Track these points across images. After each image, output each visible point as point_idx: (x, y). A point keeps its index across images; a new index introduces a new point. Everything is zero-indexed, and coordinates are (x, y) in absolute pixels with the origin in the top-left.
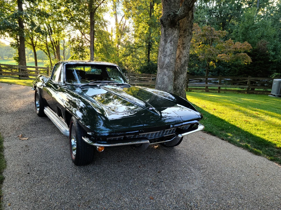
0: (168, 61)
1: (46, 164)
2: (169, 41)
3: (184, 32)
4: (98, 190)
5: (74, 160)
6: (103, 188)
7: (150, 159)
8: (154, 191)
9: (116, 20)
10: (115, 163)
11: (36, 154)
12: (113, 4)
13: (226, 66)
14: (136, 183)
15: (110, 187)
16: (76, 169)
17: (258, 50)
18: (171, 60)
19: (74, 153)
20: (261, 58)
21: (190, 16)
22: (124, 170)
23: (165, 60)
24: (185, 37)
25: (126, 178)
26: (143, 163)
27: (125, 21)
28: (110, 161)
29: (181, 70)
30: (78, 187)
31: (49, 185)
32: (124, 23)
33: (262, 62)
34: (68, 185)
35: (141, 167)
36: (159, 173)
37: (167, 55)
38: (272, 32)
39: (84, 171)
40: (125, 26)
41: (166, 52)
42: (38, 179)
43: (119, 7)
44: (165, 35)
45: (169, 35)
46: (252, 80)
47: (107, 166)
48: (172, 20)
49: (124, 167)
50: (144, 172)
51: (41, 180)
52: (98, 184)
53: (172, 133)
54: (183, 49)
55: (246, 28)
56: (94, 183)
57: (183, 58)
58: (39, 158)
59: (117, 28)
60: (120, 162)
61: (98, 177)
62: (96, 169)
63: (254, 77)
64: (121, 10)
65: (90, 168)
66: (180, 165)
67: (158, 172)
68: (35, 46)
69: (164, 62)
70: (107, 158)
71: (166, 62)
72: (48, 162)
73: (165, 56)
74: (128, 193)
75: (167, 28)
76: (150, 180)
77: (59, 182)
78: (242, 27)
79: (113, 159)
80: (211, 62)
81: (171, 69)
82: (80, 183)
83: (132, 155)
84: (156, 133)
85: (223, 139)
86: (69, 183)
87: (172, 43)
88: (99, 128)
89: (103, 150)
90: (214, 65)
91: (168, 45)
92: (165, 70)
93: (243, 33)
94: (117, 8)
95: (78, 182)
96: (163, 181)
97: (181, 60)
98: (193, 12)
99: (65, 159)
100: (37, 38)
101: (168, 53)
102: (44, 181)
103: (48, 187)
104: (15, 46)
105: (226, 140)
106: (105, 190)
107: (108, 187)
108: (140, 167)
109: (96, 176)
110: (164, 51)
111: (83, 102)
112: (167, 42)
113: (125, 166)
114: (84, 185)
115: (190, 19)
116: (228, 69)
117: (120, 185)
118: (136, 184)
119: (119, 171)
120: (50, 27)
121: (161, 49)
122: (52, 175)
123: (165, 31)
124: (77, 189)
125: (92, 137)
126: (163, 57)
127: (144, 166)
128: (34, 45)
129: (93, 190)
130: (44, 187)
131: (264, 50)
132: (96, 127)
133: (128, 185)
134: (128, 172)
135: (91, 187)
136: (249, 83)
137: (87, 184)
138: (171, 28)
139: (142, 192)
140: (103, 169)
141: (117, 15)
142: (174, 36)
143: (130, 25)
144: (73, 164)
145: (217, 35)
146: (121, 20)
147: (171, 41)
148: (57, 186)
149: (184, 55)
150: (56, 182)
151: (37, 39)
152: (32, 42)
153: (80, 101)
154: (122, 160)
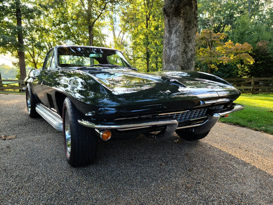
0: (174, 54)
1: (30, 167)
2: (174, 32)
3: (188, 24)
4: (105, 199)
5: (68, 159)
6: (112, 197)
7: (173, 155)
8: (191, 197)
9: (114, 35)
10: (126, 162)
11: (18, 155)
12: (110, 21)
13: (225, 72)
14: (162, 186)
15: (123, 195)
16: (72, 171)
17: (259, 50)
18: (178, 53)
19: (69, 149)
20: (262, 58)
21: (194, 7)
22: (140, 170)
23: (171, 54)
24: (190, 29)
25: (145, 181)
26: (164, 159)
27: (122, 36)
28: (119, 160)
29: (187, 65)
30: (74, 197)
31: (29, 196)
32: (122, 37)
33: (265, 62)
34: (59, 195)
35: (163, 164)
36: (191, 171)
37: (173, 47)
38: (267, 35)
39: (84, 175)
40: (123, 40)
41: (172, 44)
42: (15, 188)
43: (116, 23)
44: (169, 26)
45: (174, 25)
46: (255, 81)
47: (116, 166)
48: (176, 6)
49: (140, 166)
50: (168, 172)
51: (19, 188)
52: (104, 190)
53: (201, 116)
54: (189, 42)
55: (241, 34)
56: (98, 190)
57: (189, 52)
58: (22, 161)
59: (116, 42)
60: (133, 160)
61: (105, 180)
62: (101, 171)
63: (257, 77)
64: (118, 26)
65: (92, 169)
66: (215, 161)
67: (189, 170)
68: (37, 64)
69: (170, 55)
70: (114, 157)
71: (172, 55)
72: (33, 165)
73: (171, 49)
74: (152, 201)
75: (171, 17)
76: (181, 182)
77: (46, 191)
78: (238, 33)
79: (124, 157)
80: (213, 65)
81: (178, 63)
82: (77, 191)
83: (148, 151)
84: (183, 114)
85: (256, 130)
86: (60, 191)
87: (178, 34)
88: (102, 102)
89: (109, 138)
90: (215, 67)
91: (173, 36)
92: (172, 65)
93: (238, 38)
94: (114, 24)
95: (75, 190)
96: (200, 183)
97: (187, 54)
98: (196, 2)
99: (58, 160)
100: (38, 55)
101: (174, 45)
102: (23, 190)
103: (27, 199)
104: (17, 65)
105: (260, 131)
106: (116, 200)
107: (120, 194)
108: (161, 165)
109: (101, 180)
110: (169, 43)
111: (81, 78)
112: (171, 33)
113: (140, 164)
114: (83, 194)
115: (193, 10)
116: (228, 74)
117: (138, 190)
118: (161, 188)
119: (134, 171)
120: (51, 45)
121: (165, 42)
122: (37, 181)
123: (169, 21)
124: (72, 200)
125: (92, 119)
126: (168, 50)
127: (167, 163)
128: (35, 63)
129: (97, 201)
130: (21, 200)
131: (265, 50)
132: (98, 101)
133: (150, 190)
134: (147, 172)
135: (94, 195)
136: (253, 84)
137: (89, 191)
138: (176, 17)
139: (172, 199)
140: (110, 170)
141: (115, 30)
142: (179, 25)
143: (127, 39)
144: (69, 165)
145: (216, 37)
146: (119, 35)
147: (176, 32)
148: (43, 197)
149: (190, 48)
150: (42, 191)
151: (38, 57)
152: (34, 60)
153: (77, 78)
154: (135, 158)
